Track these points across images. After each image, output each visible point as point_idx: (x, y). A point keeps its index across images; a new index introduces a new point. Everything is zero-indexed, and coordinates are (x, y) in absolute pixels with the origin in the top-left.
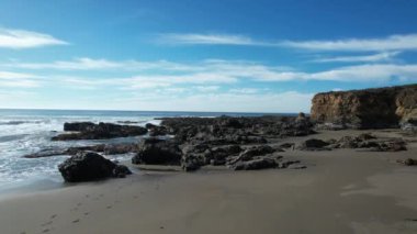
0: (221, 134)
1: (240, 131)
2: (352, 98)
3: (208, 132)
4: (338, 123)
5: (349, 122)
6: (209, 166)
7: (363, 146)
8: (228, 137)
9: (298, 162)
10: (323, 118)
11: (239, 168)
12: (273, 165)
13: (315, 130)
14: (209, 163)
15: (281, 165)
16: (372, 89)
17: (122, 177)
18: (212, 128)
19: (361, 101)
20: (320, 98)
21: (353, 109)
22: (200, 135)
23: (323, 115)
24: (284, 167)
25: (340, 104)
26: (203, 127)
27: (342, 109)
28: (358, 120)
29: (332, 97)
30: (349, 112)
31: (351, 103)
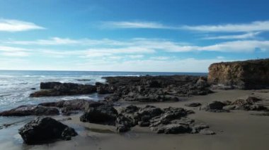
0: (146, 93)
1: (159, 90)
2: (237, 67)
3: (137, 91)
4: (227, 85)
5: (236, 84)
6: (137, 127)
7: (255, 109)
8: (151, 96)
9: (208, 127)
10: (217, 81)
11: (161, 132)
12: (188, 130)
13: (211, 90)
14: (137, 124)
15: (194, 131)
16: (251, 61)
17: (69, 139)
18: (139, 88)
19: (244, 69)
20: (214, 67)
21: (239, 75)
22: (131, 94)
23: (217, 79)
24: (197, 132)
25: (229, 71)
26: (133, 87)
27: (231, 75)
28: (243, 83)
29: (223, 66)
30: (236, 77)
31: (236, 70)
